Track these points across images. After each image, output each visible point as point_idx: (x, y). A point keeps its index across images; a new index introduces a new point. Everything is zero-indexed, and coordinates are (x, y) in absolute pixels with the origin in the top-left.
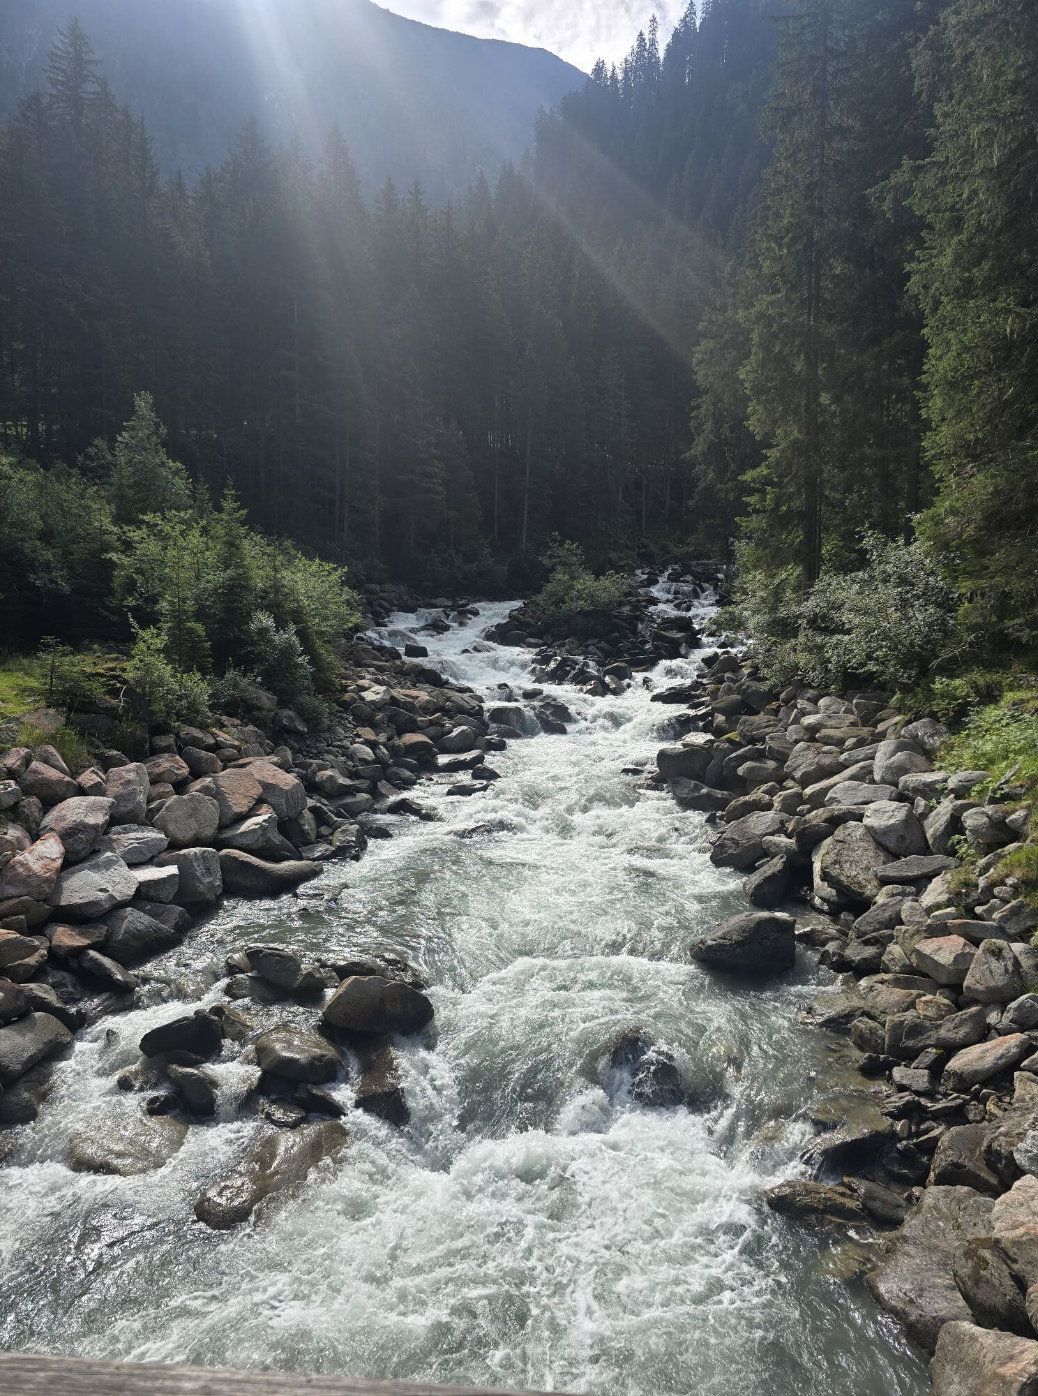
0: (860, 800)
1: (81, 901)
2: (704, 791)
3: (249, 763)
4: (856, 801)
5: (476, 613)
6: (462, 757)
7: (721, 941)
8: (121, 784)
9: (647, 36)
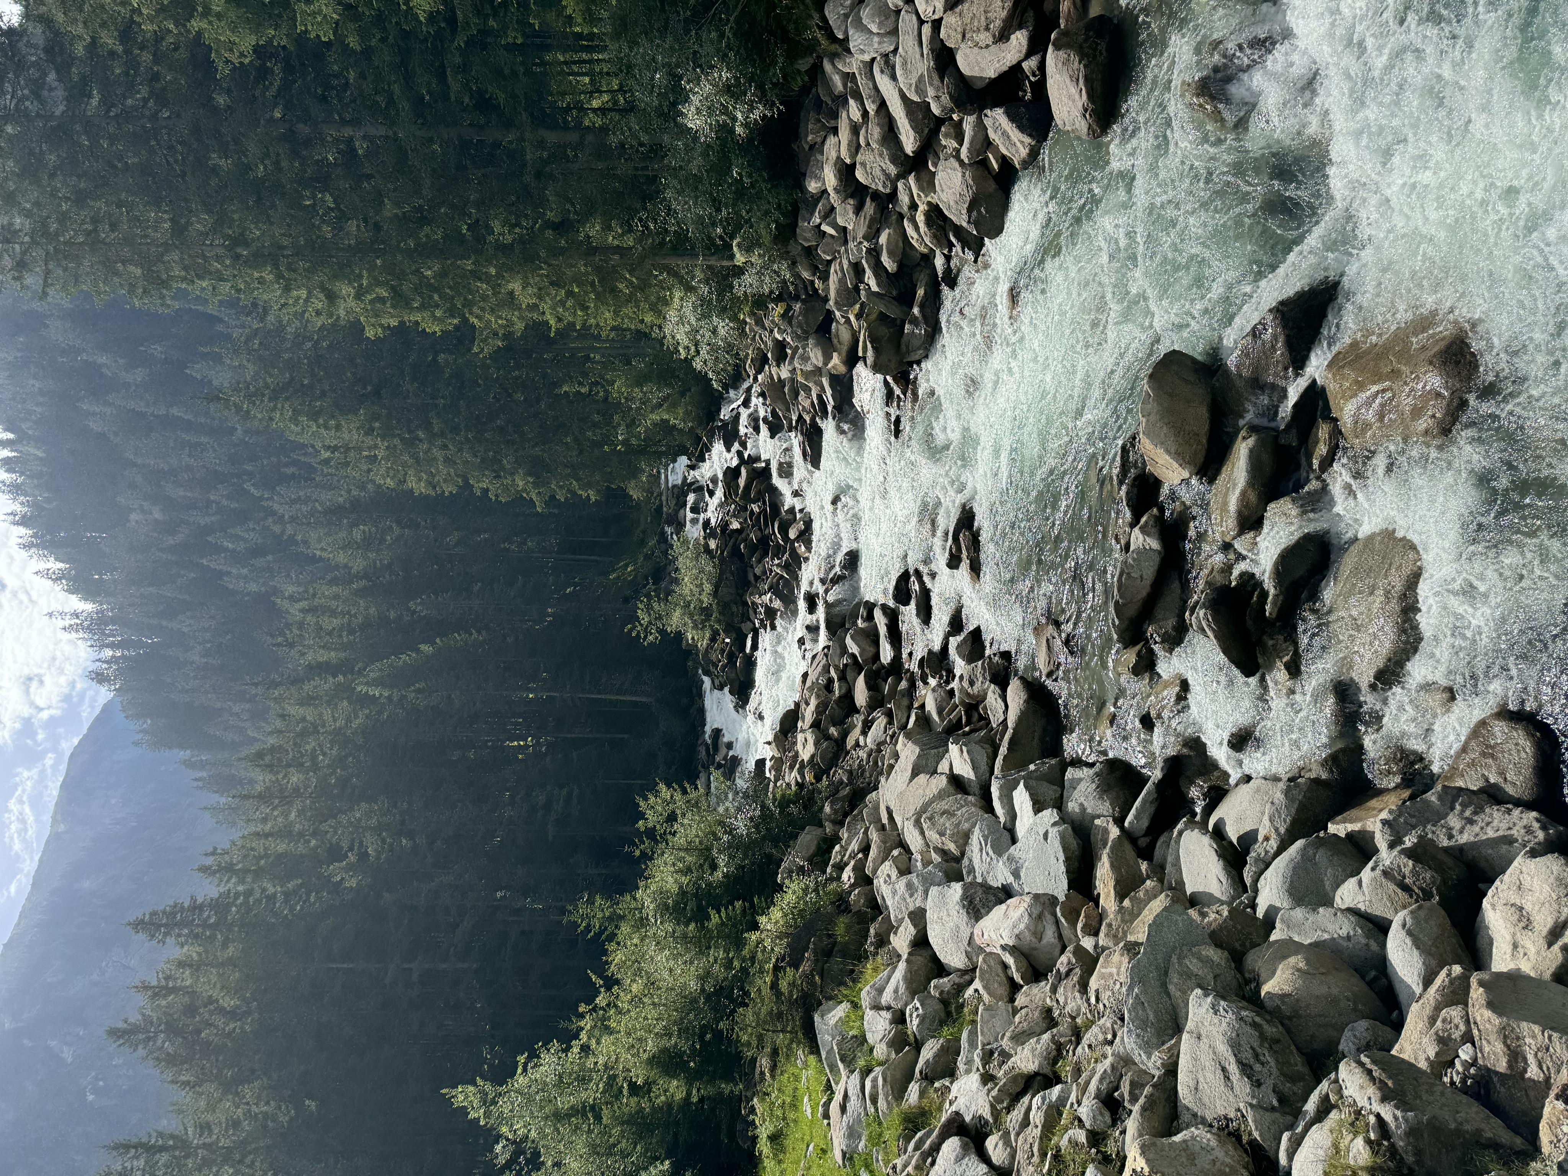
0: (917, 48)
1: (1062, 858)
2: (916, 311)
3: (888, 808)
4: (918, 56)
5: (717, 733)
6: (883, 630)
7: (1081, 81)
8: (911, 896)
9: (67, 623)
